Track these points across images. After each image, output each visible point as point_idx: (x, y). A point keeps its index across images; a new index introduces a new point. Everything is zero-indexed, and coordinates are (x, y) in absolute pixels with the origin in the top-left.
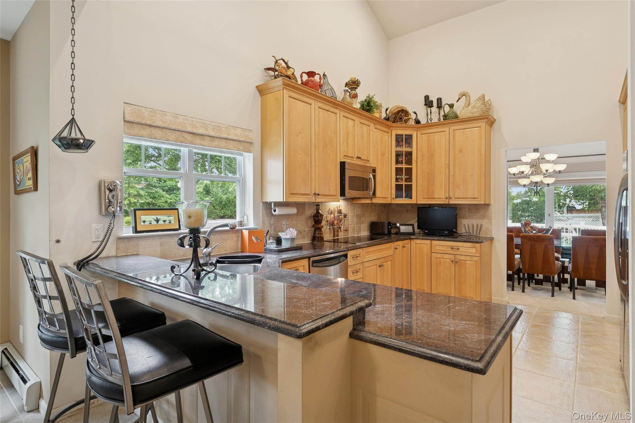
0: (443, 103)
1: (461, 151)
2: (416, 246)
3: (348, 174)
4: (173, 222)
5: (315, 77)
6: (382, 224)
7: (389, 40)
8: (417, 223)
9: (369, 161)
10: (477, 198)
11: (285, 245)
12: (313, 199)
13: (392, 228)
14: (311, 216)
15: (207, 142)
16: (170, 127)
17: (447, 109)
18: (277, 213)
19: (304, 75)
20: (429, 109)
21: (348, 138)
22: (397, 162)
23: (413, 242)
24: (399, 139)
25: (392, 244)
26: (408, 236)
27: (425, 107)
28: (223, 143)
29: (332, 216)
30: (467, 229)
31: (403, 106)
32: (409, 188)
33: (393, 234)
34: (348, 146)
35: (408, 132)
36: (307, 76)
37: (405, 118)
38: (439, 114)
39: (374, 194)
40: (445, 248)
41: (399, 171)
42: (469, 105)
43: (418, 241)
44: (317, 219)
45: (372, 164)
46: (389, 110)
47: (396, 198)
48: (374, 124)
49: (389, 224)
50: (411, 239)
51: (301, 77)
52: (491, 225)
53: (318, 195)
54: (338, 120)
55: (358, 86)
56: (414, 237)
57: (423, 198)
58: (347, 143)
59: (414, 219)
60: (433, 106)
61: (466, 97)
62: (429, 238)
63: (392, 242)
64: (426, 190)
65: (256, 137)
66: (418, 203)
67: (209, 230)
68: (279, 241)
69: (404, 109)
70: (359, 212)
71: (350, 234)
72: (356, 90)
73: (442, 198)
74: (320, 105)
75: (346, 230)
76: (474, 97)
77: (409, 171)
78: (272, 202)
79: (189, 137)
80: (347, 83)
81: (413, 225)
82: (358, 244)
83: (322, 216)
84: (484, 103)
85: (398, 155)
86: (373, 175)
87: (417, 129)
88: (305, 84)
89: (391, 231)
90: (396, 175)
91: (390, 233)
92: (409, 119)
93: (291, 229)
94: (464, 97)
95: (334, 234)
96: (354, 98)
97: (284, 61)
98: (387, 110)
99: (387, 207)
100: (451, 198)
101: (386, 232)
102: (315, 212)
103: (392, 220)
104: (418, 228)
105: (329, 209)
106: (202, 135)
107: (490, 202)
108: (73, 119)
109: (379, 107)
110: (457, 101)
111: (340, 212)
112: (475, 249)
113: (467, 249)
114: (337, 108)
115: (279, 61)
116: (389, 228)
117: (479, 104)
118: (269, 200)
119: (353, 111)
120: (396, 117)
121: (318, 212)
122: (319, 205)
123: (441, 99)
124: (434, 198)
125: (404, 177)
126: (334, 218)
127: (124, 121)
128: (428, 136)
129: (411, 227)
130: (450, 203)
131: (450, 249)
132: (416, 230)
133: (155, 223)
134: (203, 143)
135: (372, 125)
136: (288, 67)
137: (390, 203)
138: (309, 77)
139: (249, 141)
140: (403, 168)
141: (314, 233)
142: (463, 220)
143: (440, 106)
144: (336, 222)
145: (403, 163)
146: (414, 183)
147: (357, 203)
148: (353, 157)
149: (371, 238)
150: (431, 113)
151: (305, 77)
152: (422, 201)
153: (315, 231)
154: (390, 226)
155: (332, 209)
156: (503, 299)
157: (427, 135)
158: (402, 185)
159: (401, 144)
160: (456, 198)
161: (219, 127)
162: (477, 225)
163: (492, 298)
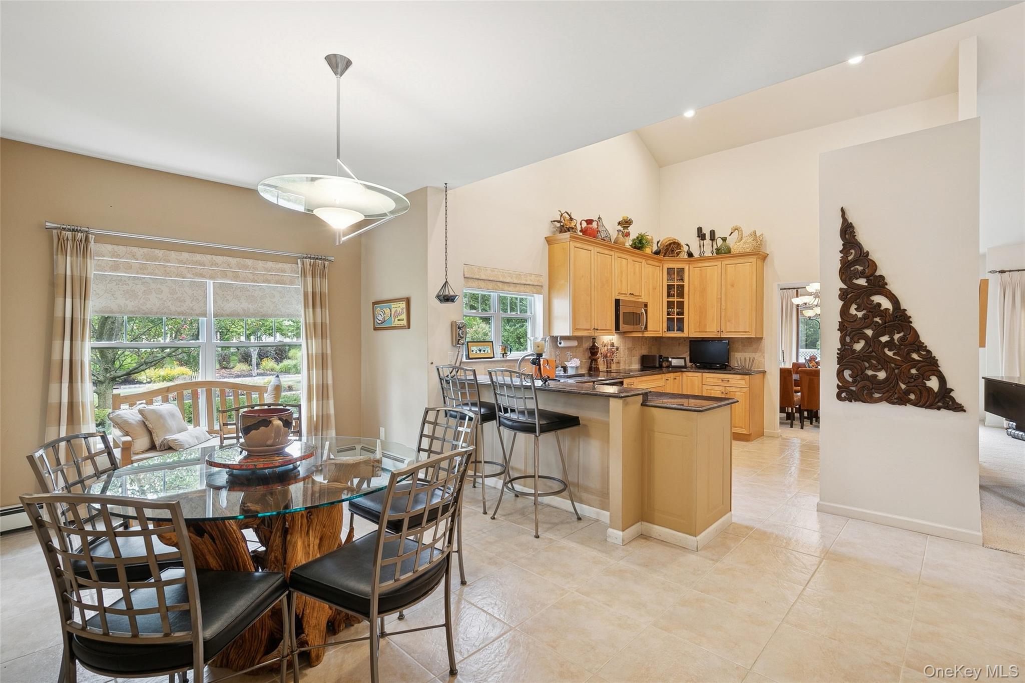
0: (717, 236)
1: (733, 286)
2: (687, 379)
3: (622, 310)
4: (489, 352)
5: (593, 223)
6: (654, 357)
7: (660, 167)
8: (689, 357)
9: (641, 296)
10: (748, 332)
11: (571, 372)
12: (592, 334)
13: (663, 361)
14: (587, 349)
15: (512, 288)
16: (489, 279)
17: (720, 242)
18: (562, 345)
19: (583, 222)
20: (702, 242)
21: (621, 277)
22: (669, 295)
23: (685, 375)
24: (670, 271)
25: (663, 375)
26: (678, 369)
27: (698, 238)
28: (522, 288)
29: (606, 348)
30: (739, 363)
31: (675, 238)
32: (681, 321)
33: (664, 367)
34: (621, 284)
35: (680, 266)
36: (586, 223)
37: (677, 251)
38: (712, 246)
39: (646, 328)
40: (716, 380)
41: (670, 305)
42: (741, 239)
43: (690, 374)
44: (594, 351)
45: (644, 299)
46: (660, 243)
47: (667, 331)
48: (646, 260)
49: (661, 357)
50: (682, 372)
51: (581, 224)
52: (764, 358)
53: (597, 329)
54: (613, 260)
55: (630, 225)
56: (685, 370)
57: (695, 332)
58: (621, 281)
59: (687, 352)
60: (705, 239)
61: (738, 231)
62: (700, 371)
63: (663, 373)
64: (698, 324)
65: (545, 281)
66: (690, 336)
67: (521, 358)
68: (565, 369)
69: (676, 241)
70: (630, 345)
71: (622, 367)
72: (629, 228)
73: (714, 332)
74: (598, 250)
75: (618, 363)
76: (746, 232)
77: (681, 305)
78: (558, 336)
79: (500, 285)
80: (619, 222)
81: (685, 359)
82: (631, 374)
83: (598, 348)
84: (755, 239)
85: (670, 287)
86: (645, 310)
87: (689, 263)
88: (584, 231)
89: (662, 364)
90: (668, 309)
91: (661, 367)
92: (680, 252)
93: (575, 359)
94: (737, 231)
95: (607, 366)
96: (627, 237)
97: (567, 213)
98: (658, 243)
99: (658, 341)
100: (722, 331)
101: (657, 365)
102: (591, 345)
103: (664, 355)
104: (691, 361)
105: (603, 342)
106: (508, 283)
107: (763, 335)
108: (446, 282)
109: (650, 242)
110: (730, 235)
111: (612, 345)
112: (744, 381)
113: (736, 380)
114: (612, 250)
115: (563, 215)
116: (660, 362)
117: (750, 240)
118: (555, 334)
119: (625, 251)
120: (668, 249)
121: (594, 345)
122: (595, 338)
123: (714, 231)
124: (706, 332)
125: (676, 310)
126: (607, 350)
127: (465, 278)
128: (700, 270)
129: (683, 360)
130: (722, 336)
131: (721, 381)
132: (689, 364)
133: (478, 352)
134: (509, 289)
135: (644, 261)
136: (571, 219)
137: (661, 337)
138: (587, 224)
139: (540, 284)
140: (674, 301)
141: (591, 364)
142: (736, 353)
143: (713, 238)
144: (609, 355)
145: (674, 296)
146: (686, 316)
147: (629, 337)
148: (625, 294)
149: (642, 370)
150: (703, 245)
151: (584, 224)
152: (694, 334)
153: (591, 362)
154: (662, 359)
155: (605, 342)
156: (775, 432)
157: (699, 268)
158: (674, 318)
159: (673, 276)
160: (727, 332)
161: (520, 275)
162: (750, 358)
163: (765, 430)
